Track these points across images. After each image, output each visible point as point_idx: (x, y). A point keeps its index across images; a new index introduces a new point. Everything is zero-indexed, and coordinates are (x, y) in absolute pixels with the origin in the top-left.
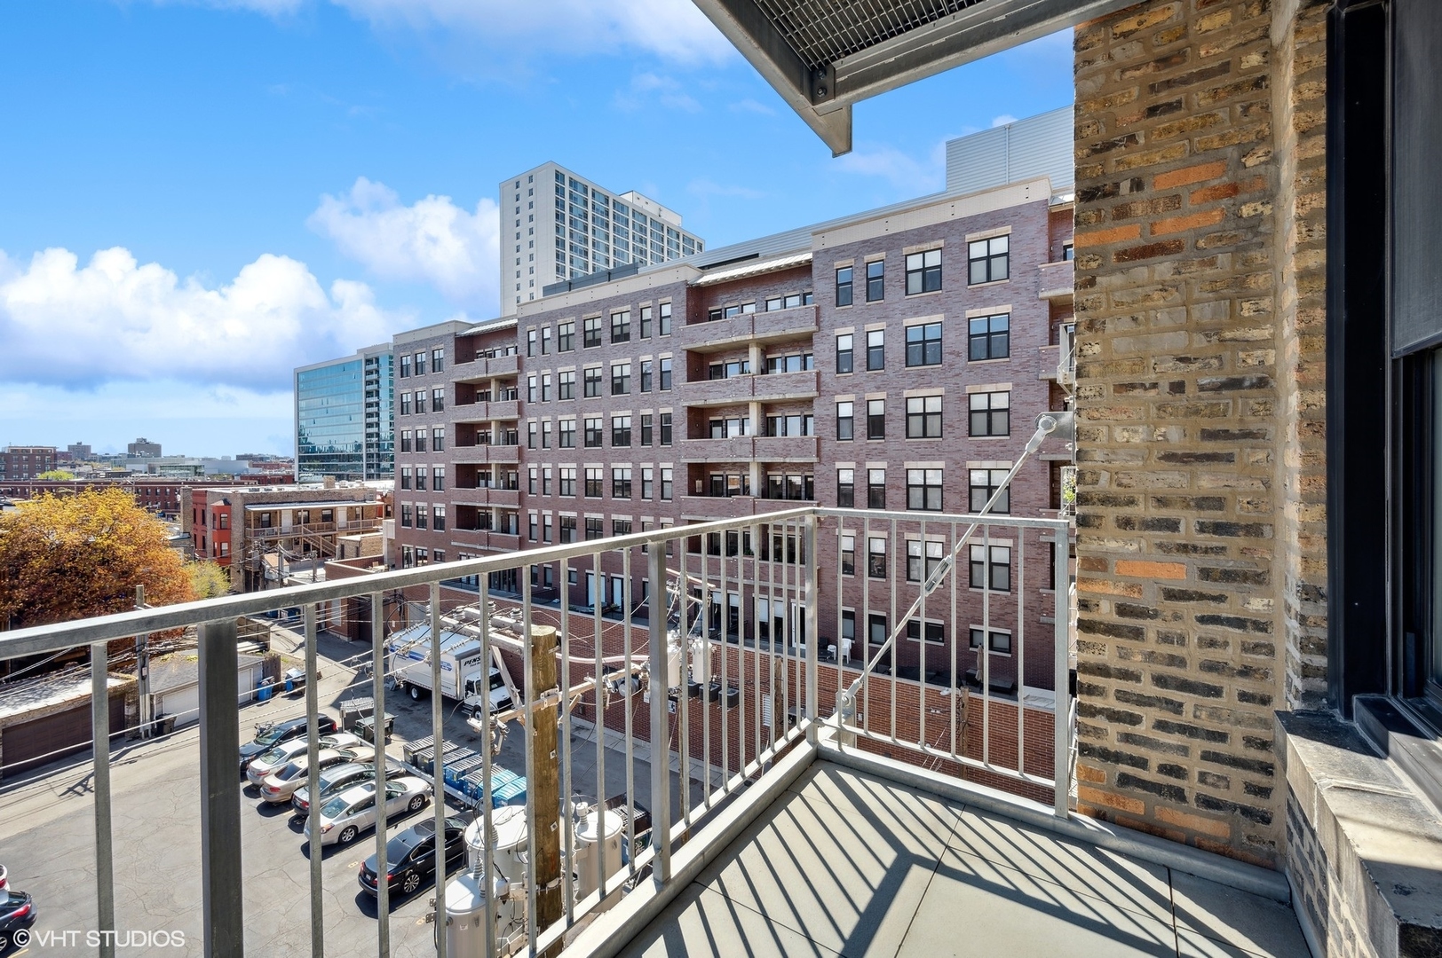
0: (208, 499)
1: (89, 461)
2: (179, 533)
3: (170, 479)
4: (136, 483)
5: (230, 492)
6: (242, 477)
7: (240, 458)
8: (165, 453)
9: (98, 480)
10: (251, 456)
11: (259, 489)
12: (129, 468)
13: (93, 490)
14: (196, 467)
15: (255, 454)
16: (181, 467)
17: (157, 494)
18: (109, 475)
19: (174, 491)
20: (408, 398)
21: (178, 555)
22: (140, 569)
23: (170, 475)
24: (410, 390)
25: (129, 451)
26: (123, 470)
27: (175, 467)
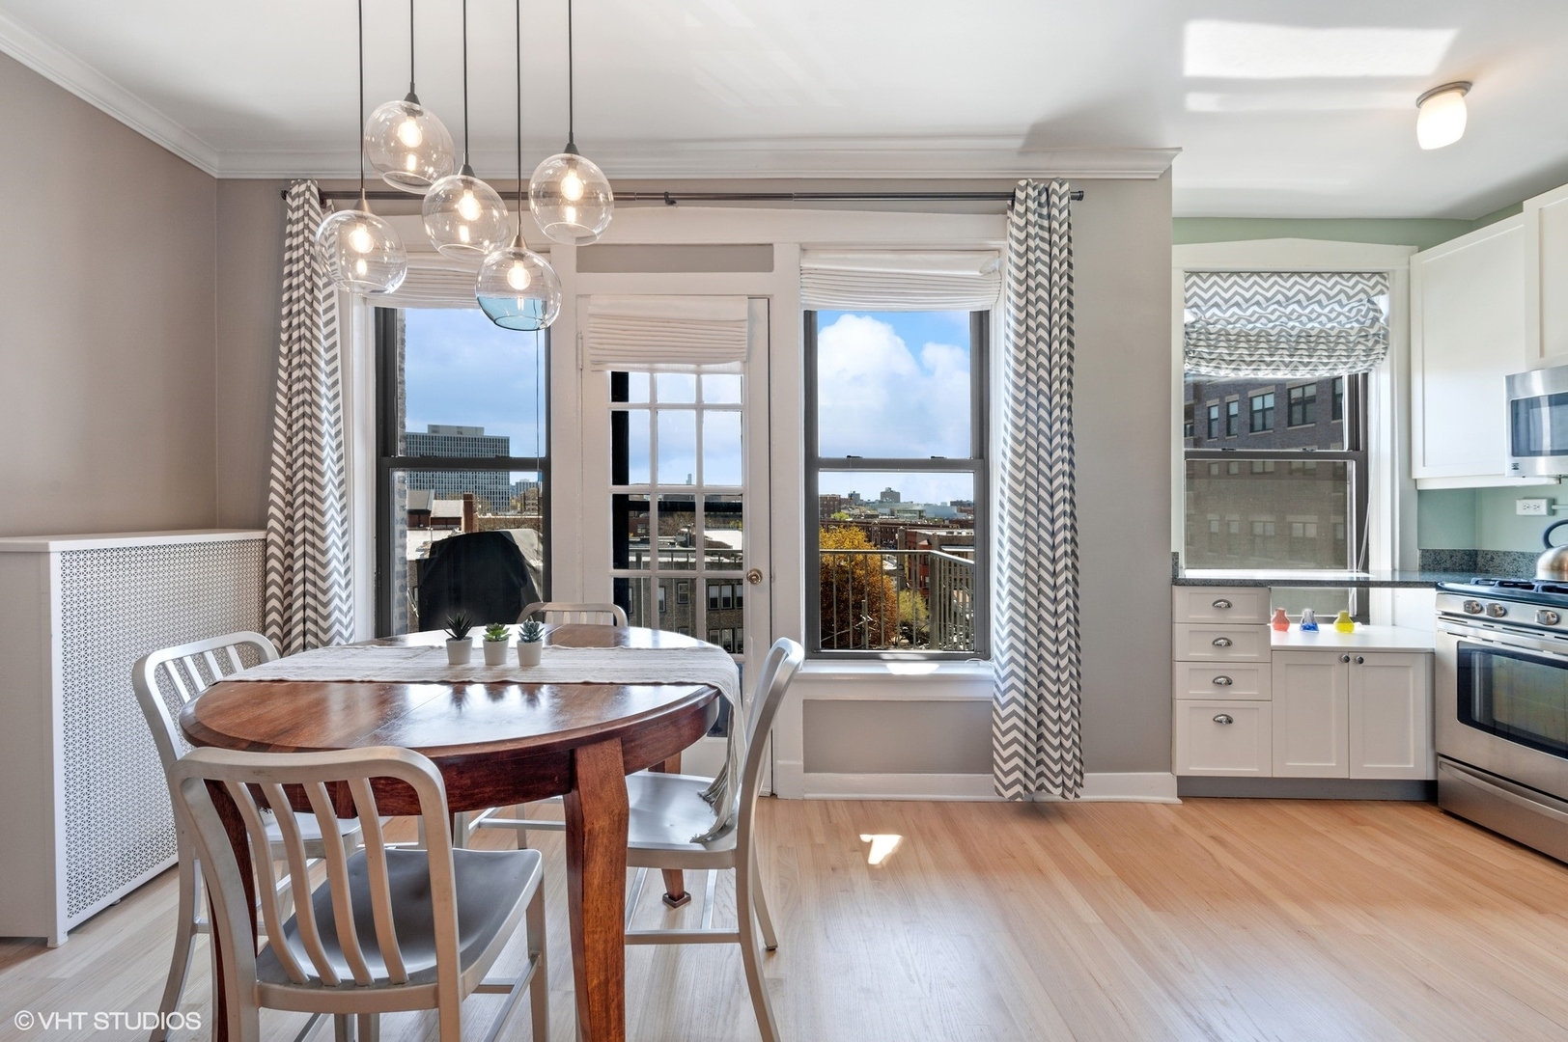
0: (918, 539)
1: (858, 505)
4: (881, 524)
5: (931, 533)
6: (951, 521)
7: (953, 503)
8: (902, 500)
9: (859, 520)
10: (961, 502)
11: (952, 533)
12: (880, 510)
14: (920, 512)
15: (964, 500)
16: (911, 512)
18: (867, 516)
21: (893, 582)
22: (867, 590)
23: (903, 517)
25: (882, 497)
26: (876, 513)
27: (906, 511)
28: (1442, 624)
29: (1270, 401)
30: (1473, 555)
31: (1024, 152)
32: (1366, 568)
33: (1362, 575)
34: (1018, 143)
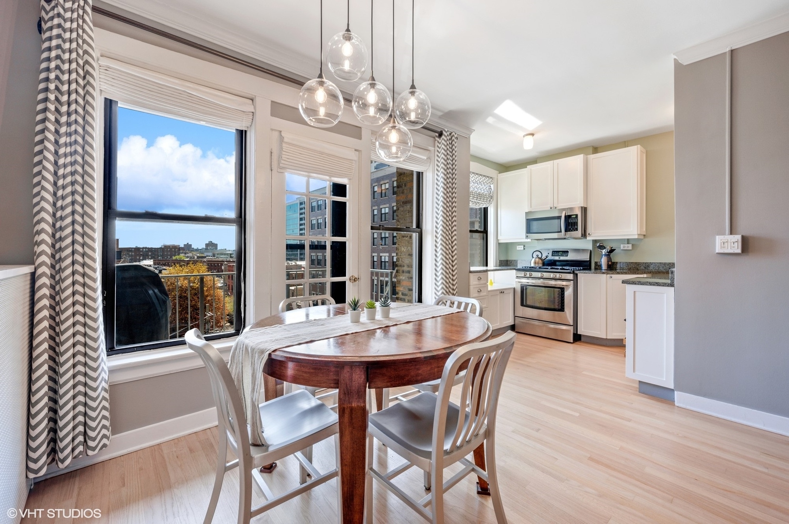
1: (191, 251)
2: (222, 283)
3: (220, 259)
4: (208, 261)
8: (219, 248)
9: (194, 259)
12: (205, 255)
13: (192, 263)
14: (231, 254)
16: (225, 254)
17: (215, 266)
18: (198, 257)
19: (222, 265)
20: (314, 222)
21: (221, 293)
22: (209, 298)
23: (221, 258)
24: (315, 218)
25: (206, 247)
26: (203, 255)
27: (222, 254)
28: (518, 280)
29: (387, 210)
30: (507, 261)
31: (440, 117)
32: (487, 266)
33: (485, 268)
34: (440, 114)
